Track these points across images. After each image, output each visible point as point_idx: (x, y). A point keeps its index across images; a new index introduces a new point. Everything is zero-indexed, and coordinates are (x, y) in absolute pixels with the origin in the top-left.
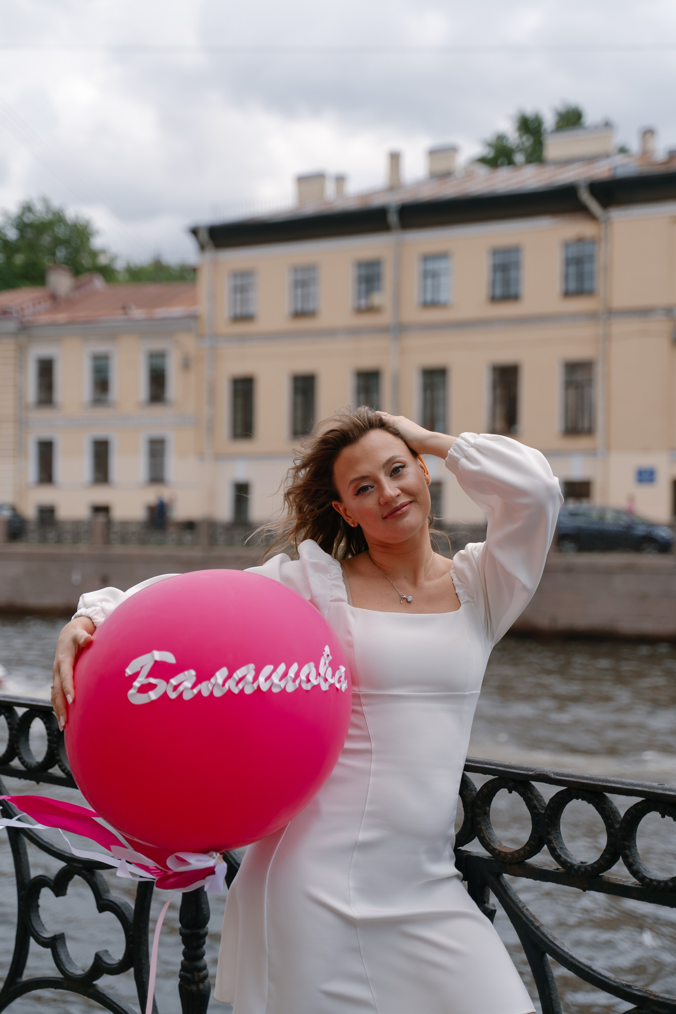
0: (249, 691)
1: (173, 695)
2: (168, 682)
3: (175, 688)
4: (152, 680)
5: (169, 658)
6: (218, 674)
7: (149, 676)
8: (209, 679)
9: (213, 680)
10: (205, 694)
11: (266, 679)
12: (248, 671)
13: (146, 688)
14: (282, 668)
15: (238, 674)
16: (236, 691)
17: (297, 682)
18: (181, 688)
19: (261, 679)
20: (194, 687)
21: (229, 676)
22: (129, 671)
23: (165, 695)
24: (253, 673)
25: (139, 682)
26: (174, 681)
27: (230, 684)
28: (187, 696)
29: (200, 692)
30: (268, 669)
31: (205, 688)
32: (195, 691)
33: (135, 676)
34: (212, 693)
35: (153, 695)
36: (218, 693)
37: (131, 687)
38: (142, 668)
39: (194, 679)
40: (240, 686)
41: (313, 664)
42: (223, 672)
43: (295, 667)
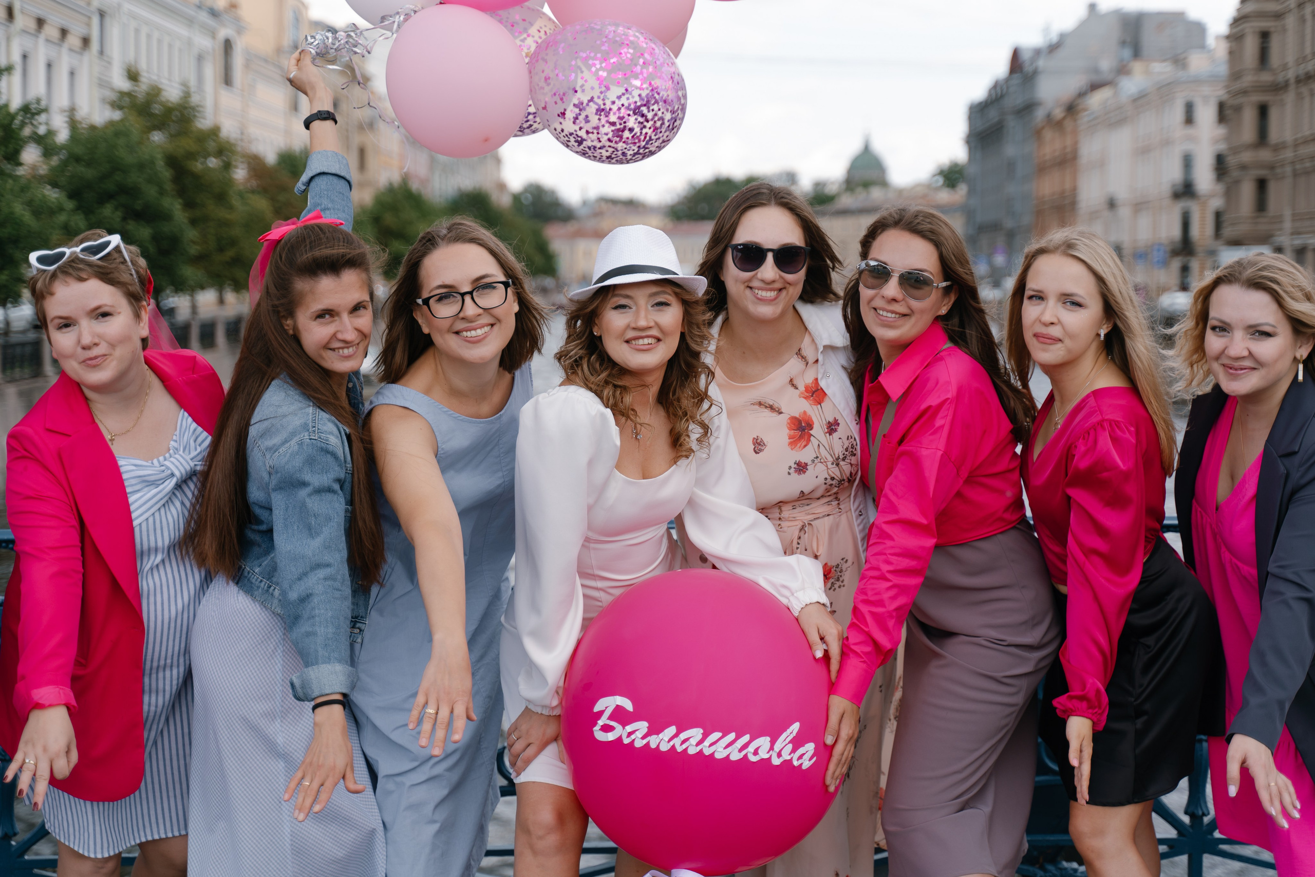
0: (692, 751)
1: (626, 741)
2: (624, 728)
3: (630, 734)
4: (613, 723)
5: (628, 705)
6: (666, 731)
7: (610, 718)
8: (658, 733)
9: (661, 736)
10: (653, 745)
11: (711, 745)
12: (695, 733)
13: (607, 729)
14: (732, 736)
15: (683, 736)
16: (679, 749)
17: (744, 753)
18: (633, 737)
19: (707, 743)
20: (643, 738)
21: (676, 736)
22: (596, 709)
23: (620, 739)
24: (700, 737)
25: (602, 721)
26: (629, 728)
27: (677, 742)
28: (639, 744)
29: (648, 743)
30: (716, 735)
31: (653, 741)
32: (645, 742)
33: (601, 713)
34: (658, 746)
35: (611, 737)
36: (664, 747)
37: (595, 724)
38: (606, 708)
39: (645, 730)
40: (684, 746)
41: (768, 739)
42: (672, 730)
43: (746, 738)
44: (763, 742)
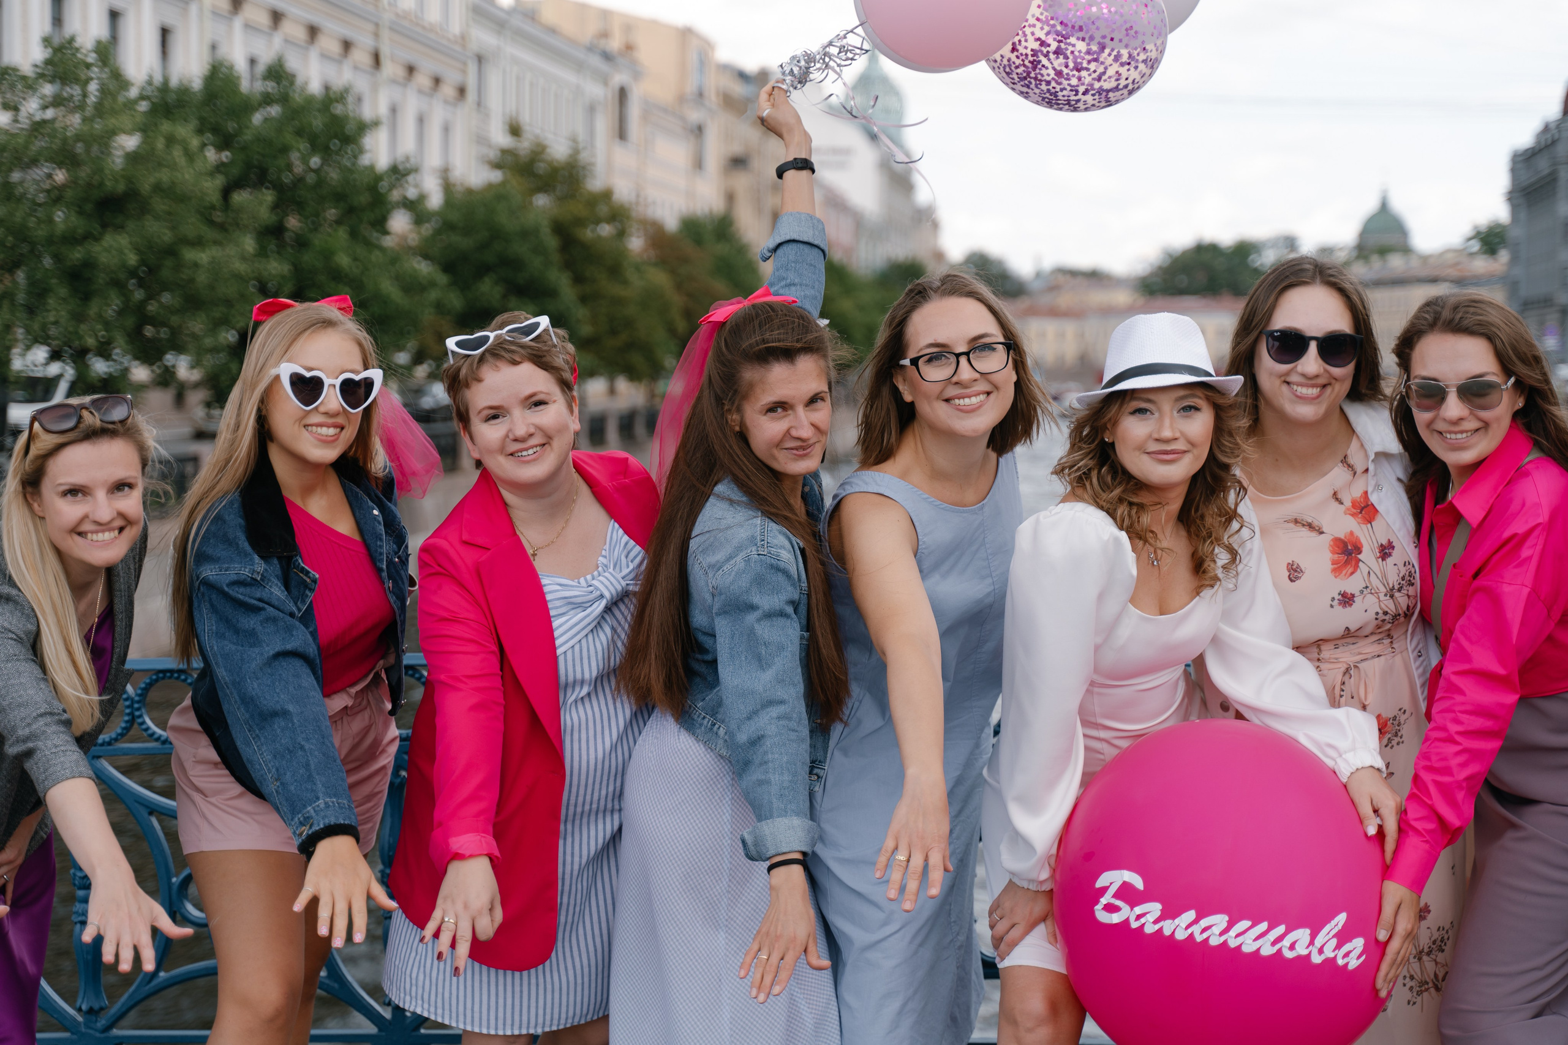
0: (1215, 941)
1: (1134, 925)
2: (1132, 910)
3: (1139, 917)
4: (1118, 903)
5: (1138, 882)
6: (1184, 916)
7: (1116, 896)
8: (1173, 918)
9: (1177, 921)
10: (1167, 932)
11: (1237, 936)
12: (1219, 921)
13: (1110, 908)
14: (1264, 926)
15: (1204, 923)
16: (1199, 938)
17: (1277, 947)
18: (1143, 920)
19: (1233, 933)
20: (1156, 922)
21: (1196, 922)
22: (1100, 883)
23: (1127, 921)
24: (1224, 925)
25: (1106, 899)
26: (1138, 910)
27: (1196, 929)
28: (1150, 929)
29: (1161, 929)
30: (1244, 924)
31: (1168, 927)
32: (1157, 927)
33: (1104, 890)
34: (1173, 932)
35: (1115, 918)
36: (1181, 935)
37: (1097, 902)
38: (1111, 884)
39: (1158, 913)
40: (1205, 935)
41: (1308, 931)
42: (1191, 915)
43: (1281, 929)
44: (1302, 935)
